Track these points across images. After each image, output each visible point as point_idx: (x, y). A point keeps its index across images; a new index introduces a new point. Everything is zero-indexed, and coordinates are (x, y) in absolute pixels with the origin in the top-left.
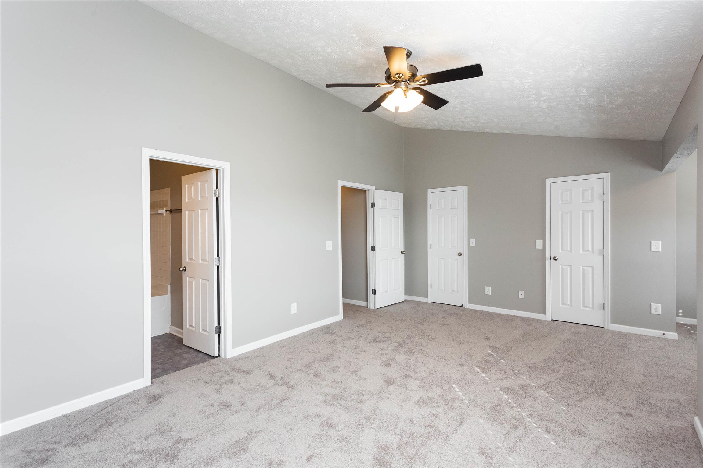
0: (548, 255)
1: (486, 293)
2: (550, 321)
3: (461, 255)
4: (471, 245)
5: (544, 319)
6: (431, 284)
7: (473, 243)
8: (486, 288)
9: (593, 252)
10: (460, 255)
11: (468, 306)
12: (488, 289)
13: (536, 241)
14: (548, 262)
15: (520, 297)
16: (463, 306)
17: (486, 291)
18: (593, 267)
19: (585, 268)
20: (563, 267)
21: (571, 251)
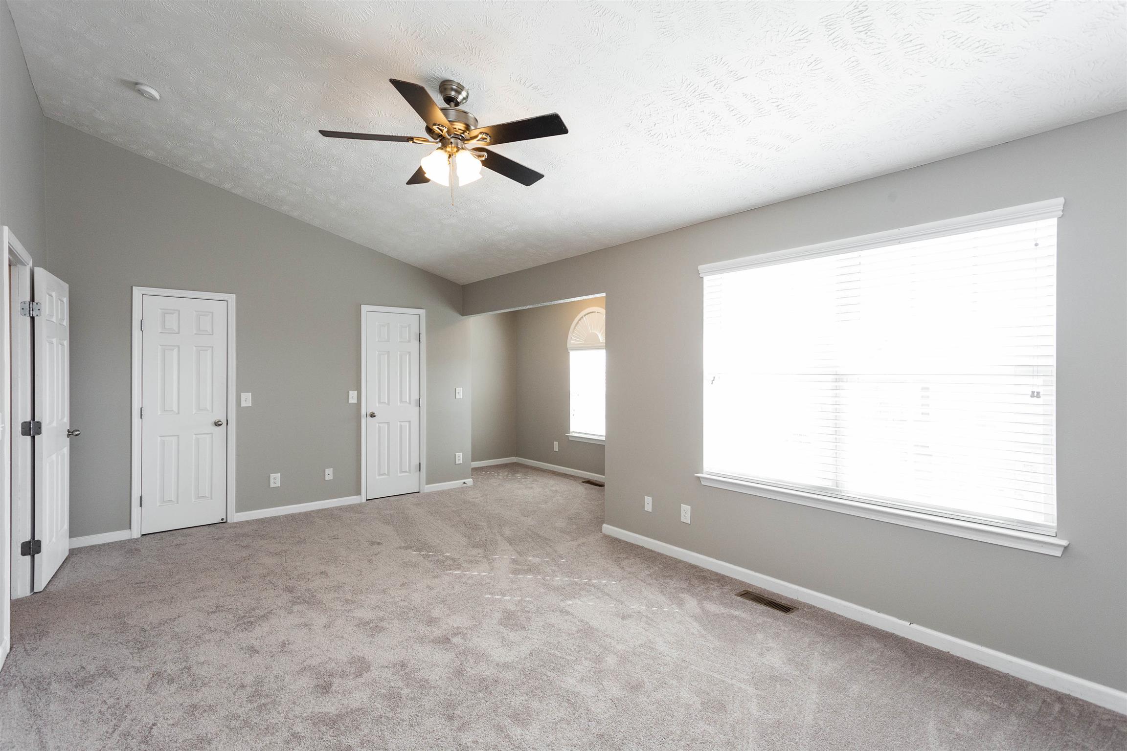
0: (363, 412)
1: (272, 485)
2: (365, 503)
3: (221, 425)
4: (243, 404)
5: (358, 502)
6: (141, 497)
7: (247, 400)
8: (272, 476)
9: (410, 403)
10: (217, 424)
11: (236, 517)
12: (275, 479)
13: (348, 392)
14: (363, 421)
15: (327, 478)
16: (223, 522)
17: (272, 481)
18: (409, 422)
19: (402, 423)
20: (380, 425)
21: (388, 404)
